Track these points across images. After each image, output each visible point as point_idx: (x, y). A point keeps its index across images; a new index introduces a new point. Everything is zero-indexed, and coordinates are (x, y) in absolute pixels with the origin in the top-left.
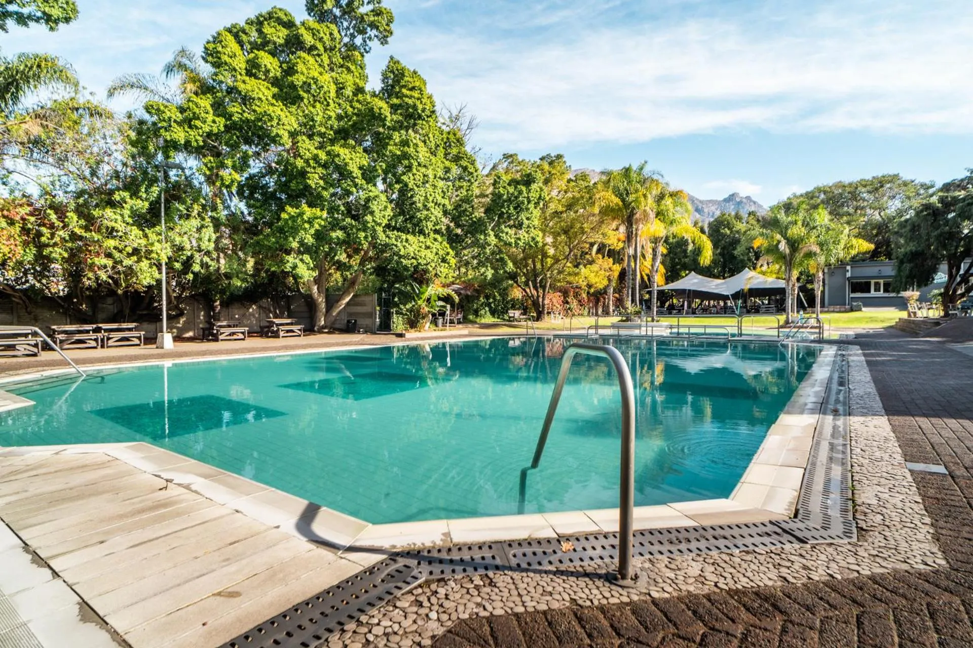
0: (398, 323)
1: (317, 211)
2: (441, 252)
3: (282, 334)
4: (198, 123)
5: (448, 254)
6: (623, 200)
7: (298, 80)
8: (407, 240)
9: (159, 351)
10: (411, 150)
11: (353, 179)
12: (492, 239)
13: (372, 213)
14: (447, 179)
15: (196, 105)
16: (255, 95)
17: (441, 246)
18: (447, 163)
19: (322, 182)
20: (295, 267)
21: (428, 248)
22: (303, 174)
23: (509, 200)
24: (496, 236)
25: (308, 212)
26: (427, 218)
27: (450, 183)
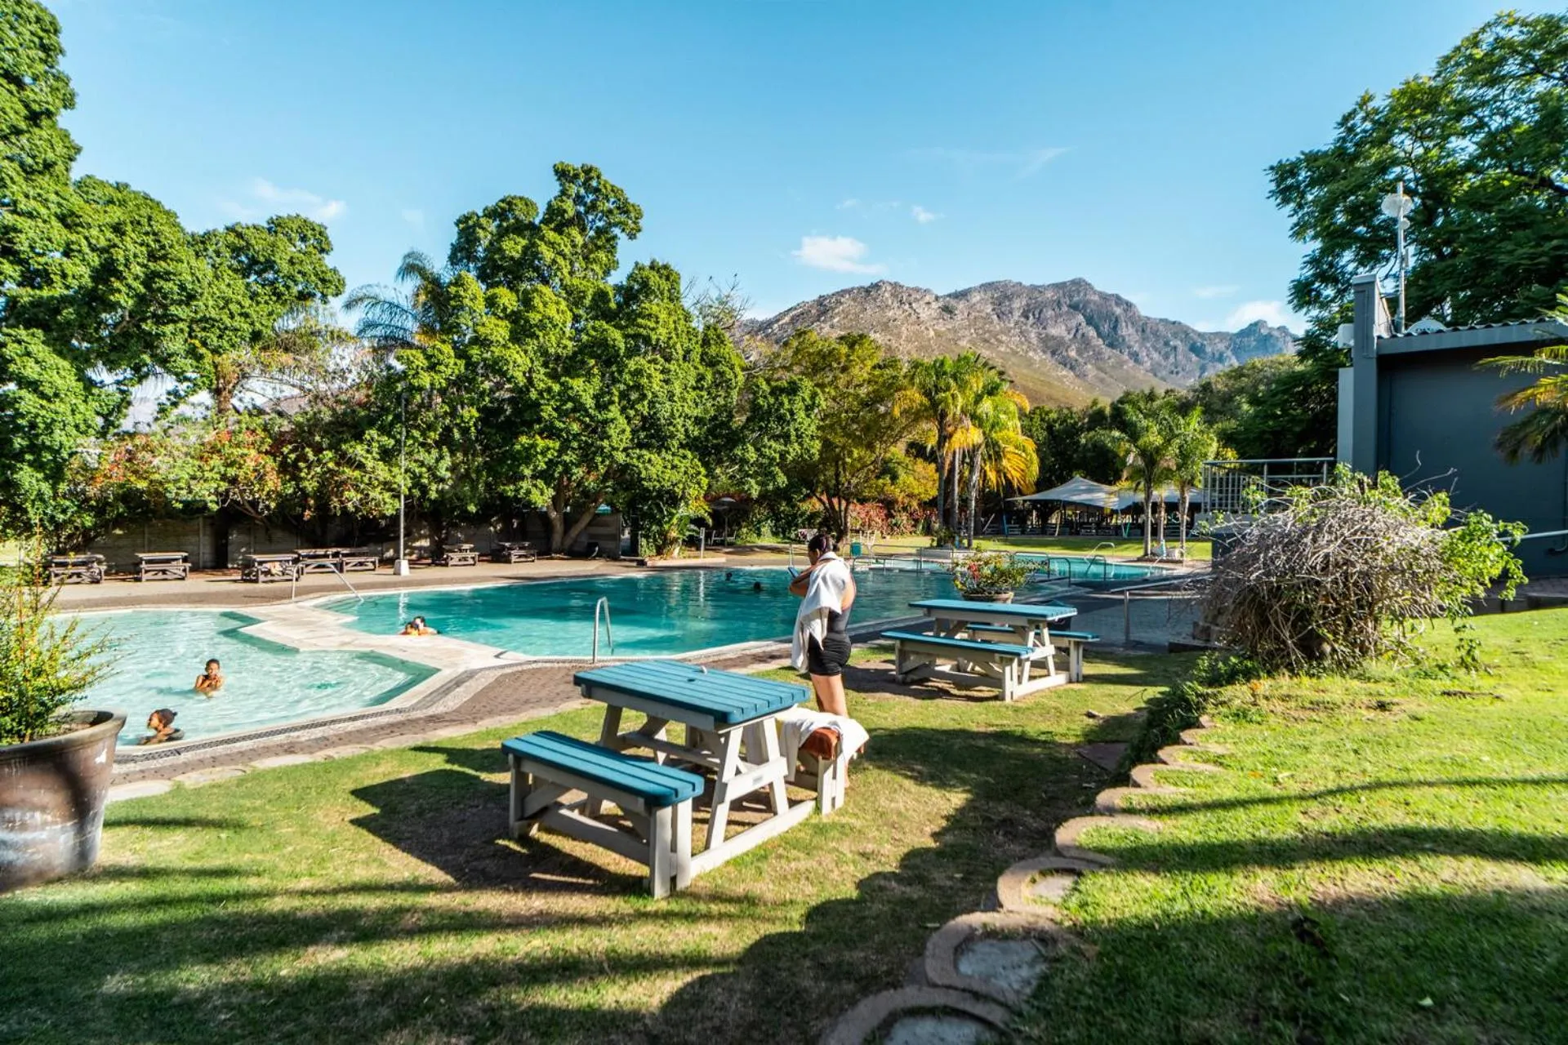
0: (646, 549)
1: (551, 443)
2: (691, 471)
3: (514, 559)
4: (442, 368)
5: (699, 473)
6: (931, 399)
7: (534, 317)
8: (650, 461)
9: (395, 578)
10: (644, 381)
11: (586, 410)
12: (752, 455)
13: (609, 437)
14: (701, 389)
15: (440, 351)
16: (493, 338)
17: (690, 462)
18: (702, 369)
19: (555, 414)
20: (528, 492)
21: (674, 467)
22: (536, 405)
23: (769, 413)
24: (758, 450)
25: (541, 443)
26: (672, 436)
27: (704, 393)
